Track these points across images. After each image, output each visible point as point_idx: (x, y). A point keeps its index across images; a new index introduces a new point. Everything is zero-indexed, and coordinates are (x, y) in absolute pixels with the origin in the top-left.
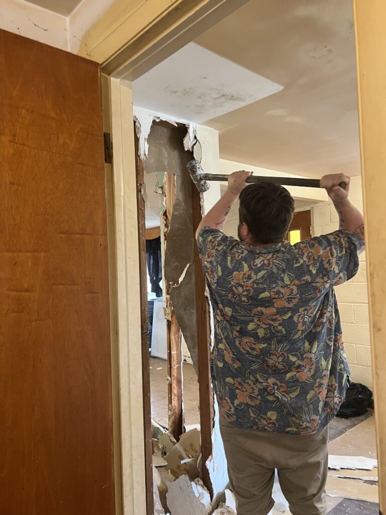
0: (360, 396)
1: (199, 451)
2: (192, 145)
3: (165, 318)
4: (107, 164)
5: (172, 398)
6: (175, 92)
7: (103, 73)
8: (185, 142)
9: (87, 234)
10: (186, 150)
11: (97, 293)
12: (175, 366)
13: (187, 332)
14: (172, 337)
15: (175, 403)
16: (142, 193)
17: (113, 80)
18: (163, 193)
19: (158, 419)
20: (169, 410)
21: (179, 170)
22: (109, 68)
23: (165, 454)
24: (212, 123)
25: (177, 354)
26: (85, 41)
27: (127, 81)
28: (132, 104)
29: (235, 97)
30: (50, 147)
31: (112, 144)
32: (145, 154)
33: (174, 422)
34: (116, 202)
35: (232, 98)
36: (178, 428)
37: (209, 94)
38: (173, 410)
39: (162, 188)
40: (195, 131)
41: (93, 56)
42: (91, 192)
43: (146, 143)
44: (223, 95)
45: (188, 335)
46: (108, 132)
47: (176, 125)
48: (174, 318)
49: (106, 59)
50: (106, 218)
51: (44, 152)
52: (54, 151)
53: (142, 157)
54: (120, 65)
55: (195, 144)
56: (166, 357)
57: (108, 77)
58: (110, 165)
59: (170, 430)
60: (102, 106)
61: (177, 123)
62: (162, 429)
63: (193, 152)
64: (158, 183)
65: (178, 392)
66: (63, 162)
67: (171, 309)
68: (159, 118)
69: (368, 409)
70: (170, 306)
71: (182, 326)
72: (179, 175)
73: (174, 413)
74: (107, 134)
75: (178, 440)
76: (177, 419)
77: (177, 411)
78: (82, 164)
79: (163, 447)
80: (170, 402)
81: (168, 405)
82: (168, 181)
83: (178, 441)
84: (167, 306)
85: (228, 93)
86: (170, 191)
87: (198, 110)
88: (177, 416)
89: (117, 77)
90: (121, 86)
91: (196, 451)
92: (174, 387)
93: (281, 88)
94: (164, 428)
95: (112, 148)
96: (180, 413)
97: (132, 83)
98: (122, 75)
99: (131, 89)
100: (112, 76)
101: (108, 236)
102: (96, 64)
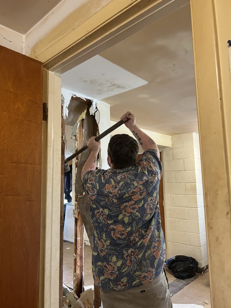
0: (191, 265)
1: (93, 304)
2: (94, 112)
3: (74, 217)
4: (44, 121)
5: (77, 268)
6: (86, 81)
7: (44, 68)
8: (90, 110)
9: (29, 164)
10: (91, 114)
11: (34, 201)
12: (79, 247)
13: (87, 225)
14: (78, 229)
15: (78, 271)
16: (63, 139)
17: (50, 72)
18: (76, 139)
19: (66, 283)
20: (74, 276)
21: (86, 126)
22: (49, 65)
23: (70, 306)
24: (106, 100)
25: (81, 240)
26: (34, 49)
27: (58, 74)
28: (61, 87)
29: (121, 86)
30: (9, 110)
31: (48, 109)
32: (66, 116)
33: (77, 285)
34: (49, 144)
35: (119, 87)
36: (79, 289)
37: (106, 84)
38: (76, 276)
39: (75, 136)
40: (96, 104)
41: (39, 58)
42: (33, 137)
43: (67, 109)
44: (114, 85)
45: (88, 227)
46: (46, 103)
47: (85, 100)
48: (79, 217)
49: (47, 60)
50: (42, 154)
51: (5, 113)
52: (12, 112)
53: (64, 117)
54: (55, 64)
55: (96, 112)
56: (73, 241)
57: (47, 70)
58: (46, 122)
59: (74, 290)
60: (43, 87)
61: (86, 99)
62: (69, 289)
63: (95, 116)
64: (73, 133)
65: (80, 264)
66: (17, 119)
67: (78, 210)
68: (75, 95)
69: (196, 273)
70: (77, 209)
71: (85, 222)
72: (86, 129)
73: (77, 278)
74: (45, 103)
75: (79, 296)
76: (79, 283)
77: (79, 277)
78: (29, 121)
79: (69, 302)
80: (75, 271)
81: (74, 273)
82: (79, 132)
83: (79, 298)
84: (75, 209)
85: (116, 84)
86: (80, 138)
87: (99, 93)
88: (79, 280)
89: (53, 71)
90: (55, 76)
91: (91, 304)
92: (78, 261)
93: (147, 83)
94: (70, 288)
95: (48, 112)
96: (81, 278)
97: (62, 75)
98: (56, 70)
99: (61, 78)
100: (50, 70)
101: (42, 165)
102: (40, 63)
